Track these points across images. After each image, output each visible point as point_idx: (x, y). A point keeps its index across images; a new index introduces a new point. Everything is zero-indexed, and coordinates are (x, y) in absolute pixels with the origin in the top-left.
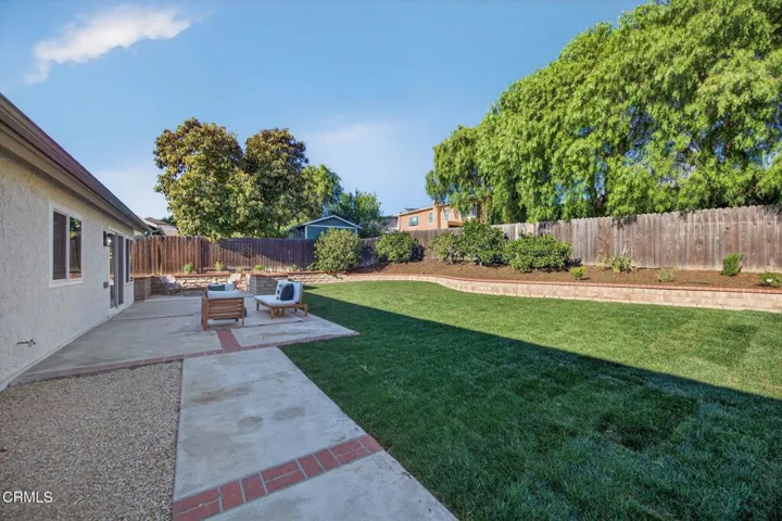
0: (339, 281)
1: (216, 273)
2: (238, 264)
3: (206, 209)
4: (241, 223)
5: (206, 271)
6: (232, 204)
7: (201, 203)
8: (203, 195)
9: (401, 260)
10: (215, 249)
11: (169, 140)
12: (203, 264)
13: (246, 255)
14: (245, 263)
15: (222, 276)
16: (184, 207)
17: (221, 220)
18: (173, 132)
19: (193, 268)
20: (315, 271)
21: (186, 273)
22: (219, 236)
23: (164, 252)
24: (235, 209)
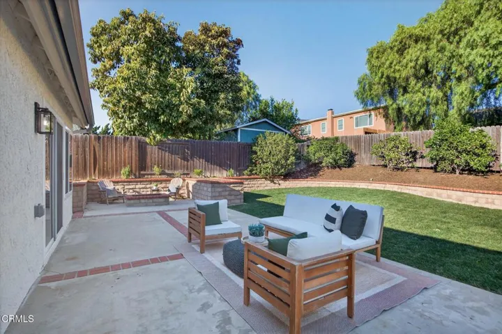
0: (276, 186)
1: (154, 177)
2: (175, 168)
3: (148, 105)
4: (183, 122)
5: (144, 175)
6: (175, 101)
7: (143, 97)
8: (145, 89)
9: (336, 165)
10: (153, 152)
11: (104, 29)
12: (141, 167)
13: (185, 159)
14: (183, 167)
15: (161, 181)
16: (123, 102)
17: (162, 118)
18: (109, 22)
19: (131, 172)
20: (253, 176)
21: (123, 178)
22: (158, 137)
23: (100, 154)
24: (179, 105)
